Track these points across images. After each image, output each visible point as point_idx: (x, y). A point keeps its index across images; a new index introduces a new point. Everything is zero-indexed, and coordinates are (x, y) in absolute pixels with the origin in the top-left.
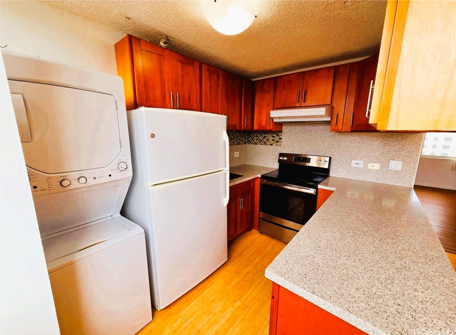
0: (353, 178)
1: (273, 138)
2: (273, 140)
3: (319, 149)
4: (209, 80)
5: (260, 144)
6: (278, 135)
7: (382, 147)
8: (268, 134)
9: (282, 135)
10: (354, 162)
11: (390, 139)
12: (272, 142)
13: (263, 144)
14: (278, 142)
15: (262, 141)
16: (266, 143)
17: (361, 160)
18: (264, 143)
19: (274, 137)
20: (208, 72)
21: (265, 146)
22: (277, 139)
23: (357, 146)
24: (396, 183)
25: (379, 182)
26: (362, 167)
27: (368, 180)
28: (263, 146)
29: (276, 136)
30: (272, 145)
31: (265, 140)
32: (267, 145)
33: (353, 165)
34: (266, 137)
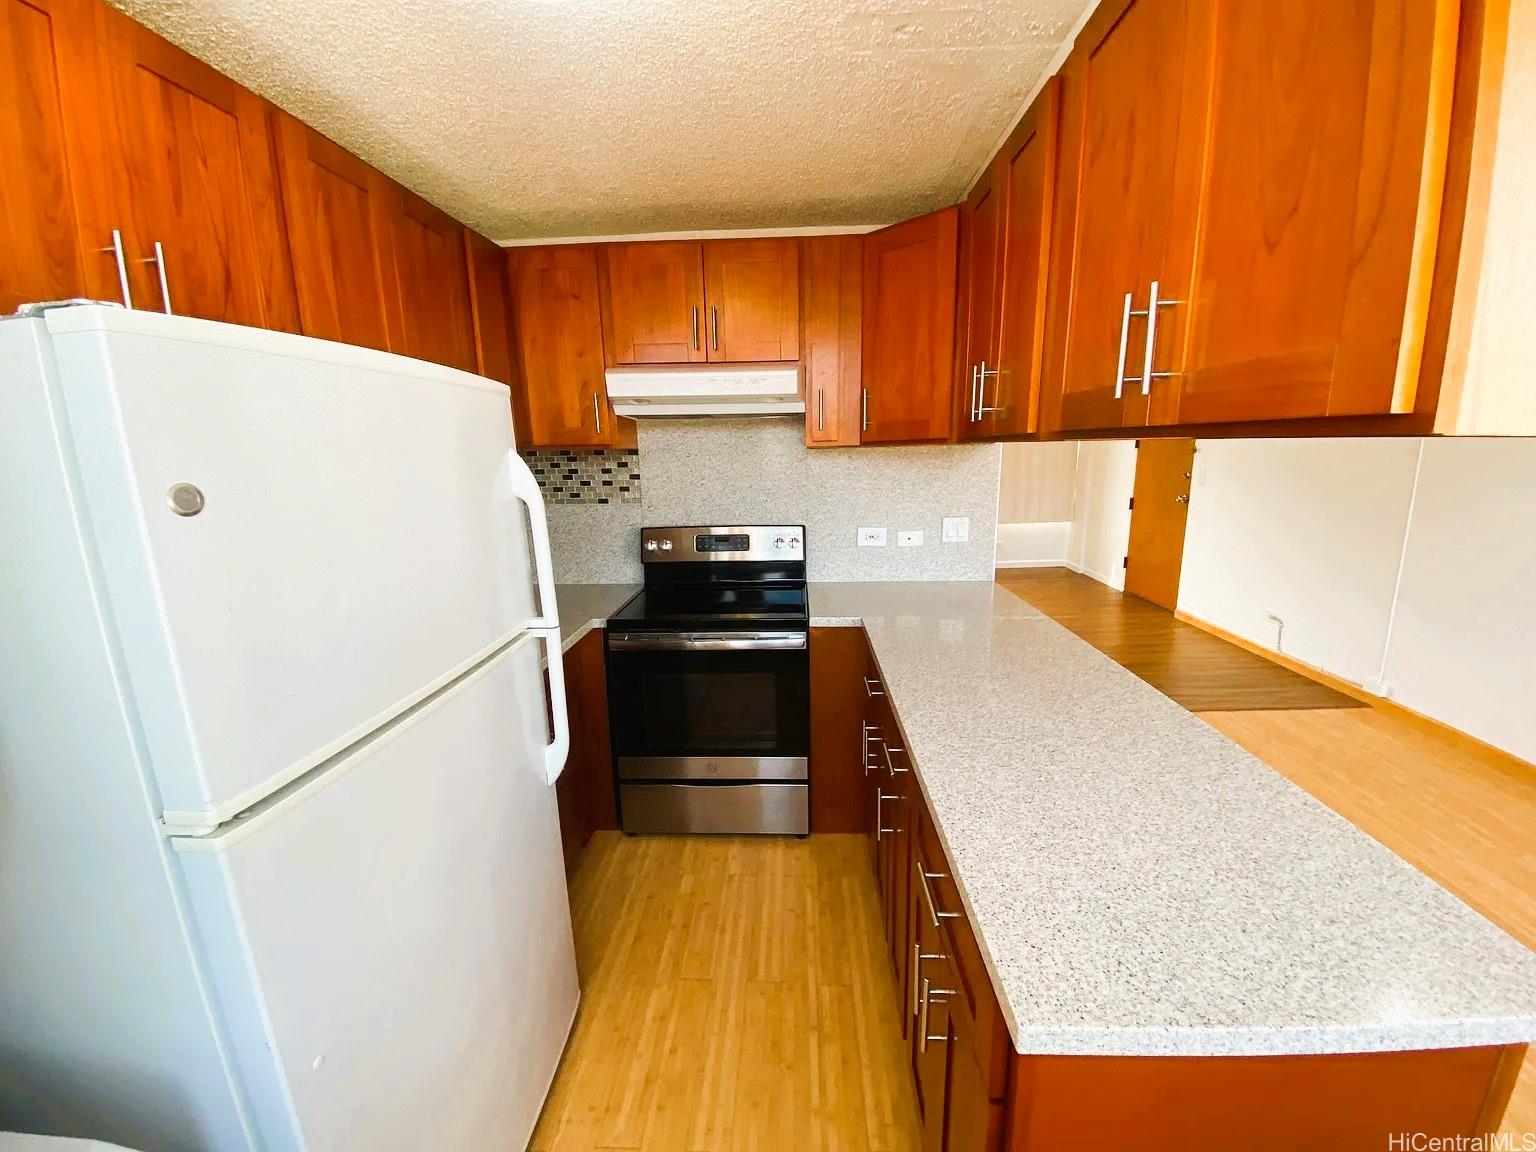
0: (867, 579)
1: (606, 477)
2: (606, 483)
3: (767, 504)
4: (320, 203)
5: (557, 502)
6: (625, 465)
7: (922, 485)
8: (582, 460)
9: (638, 463)
10: (862, 532)
11: (938, 462)
12: (604, 491)
13: (569, 502)
14: (626, 489)
15: (561, 490)
16: (578, 495)
17: (880, 525)
18: (572, 495)
19: (607, 471)
20: (312, 166)
21: (578, 508)
22: (622, 477)
23: (866, 487)
24: (962, 575)
25: (925, 580)
26: (884, 544)
27: (901, 576)
28: (570, 508)
29: (616, 467)
30: (605, 501)
31: (574, 484)
32: (584, 502)
33: (862, 542)
34: (576, 471)
